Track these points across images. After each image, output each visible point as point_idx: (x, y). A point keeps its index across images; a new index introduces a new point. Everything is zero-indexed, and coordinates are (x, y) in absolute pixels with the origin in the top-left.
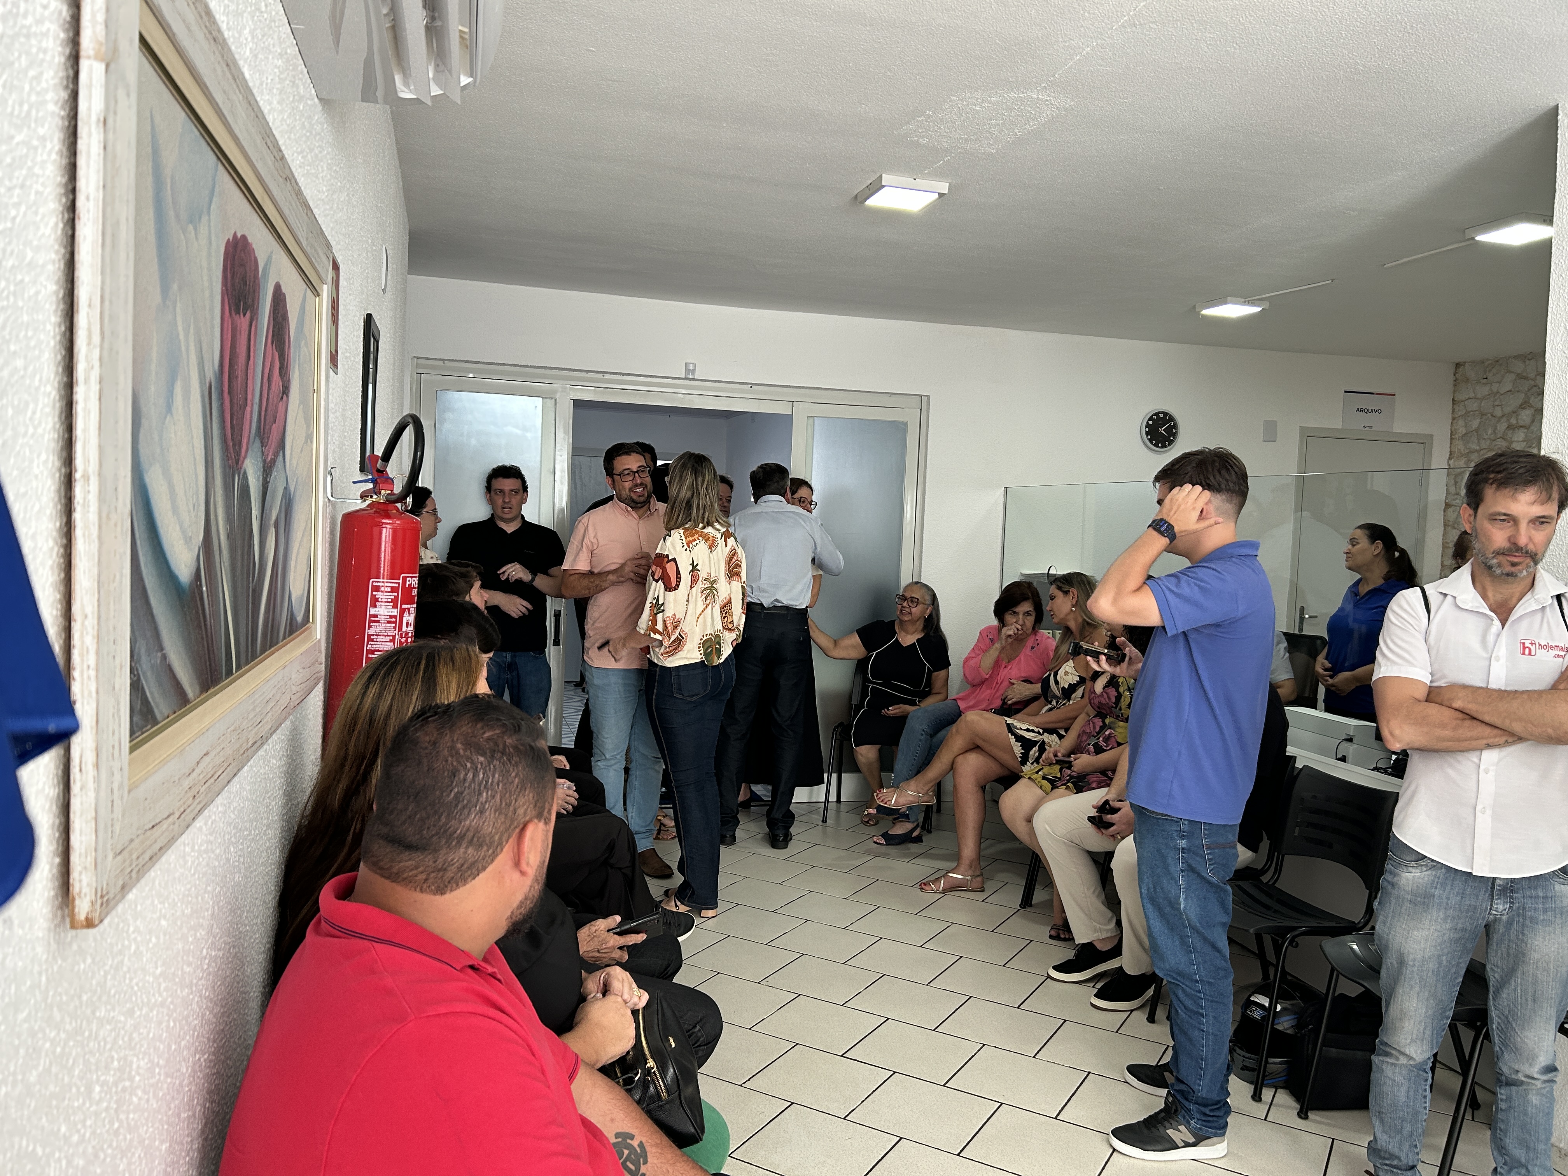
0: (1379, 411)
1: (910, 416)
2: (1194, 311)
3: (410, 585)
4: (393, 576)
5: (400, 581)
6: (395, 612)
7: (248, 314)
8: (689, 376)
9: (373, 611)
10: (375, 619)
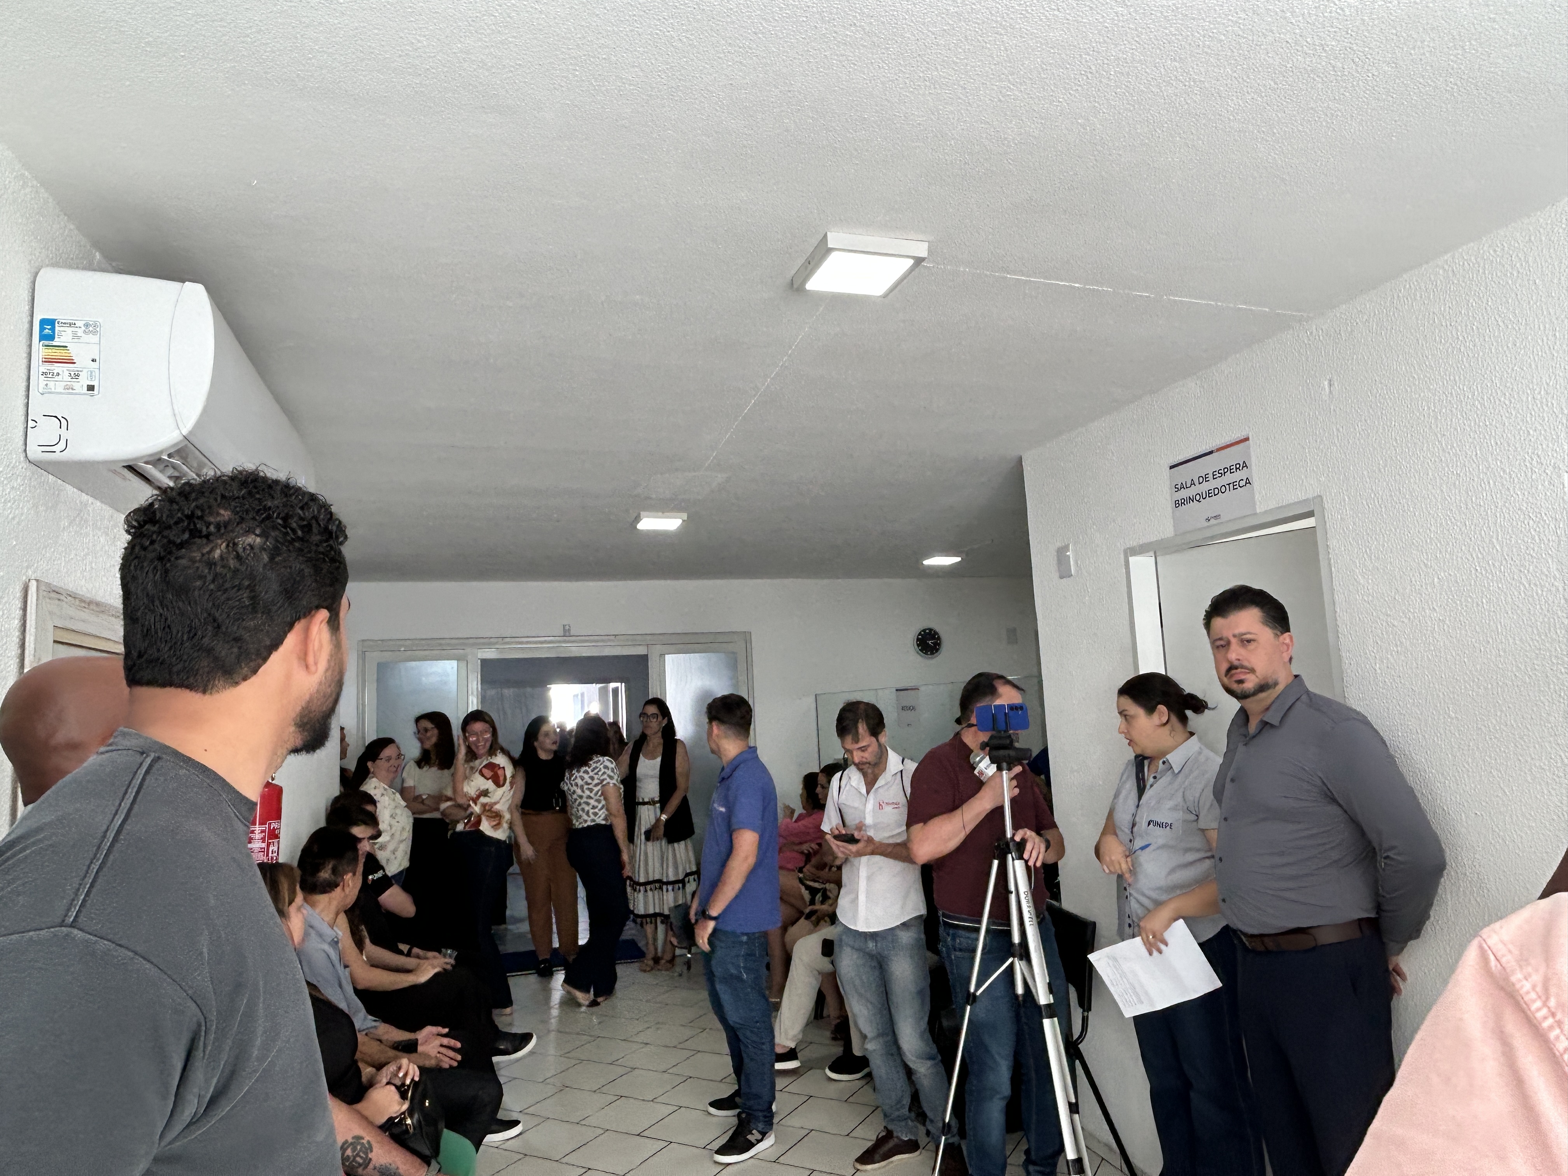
1: (738, 648)
3: (273, 828)
5: (267, 826)
6: (264, 845)
8: (567, 634)
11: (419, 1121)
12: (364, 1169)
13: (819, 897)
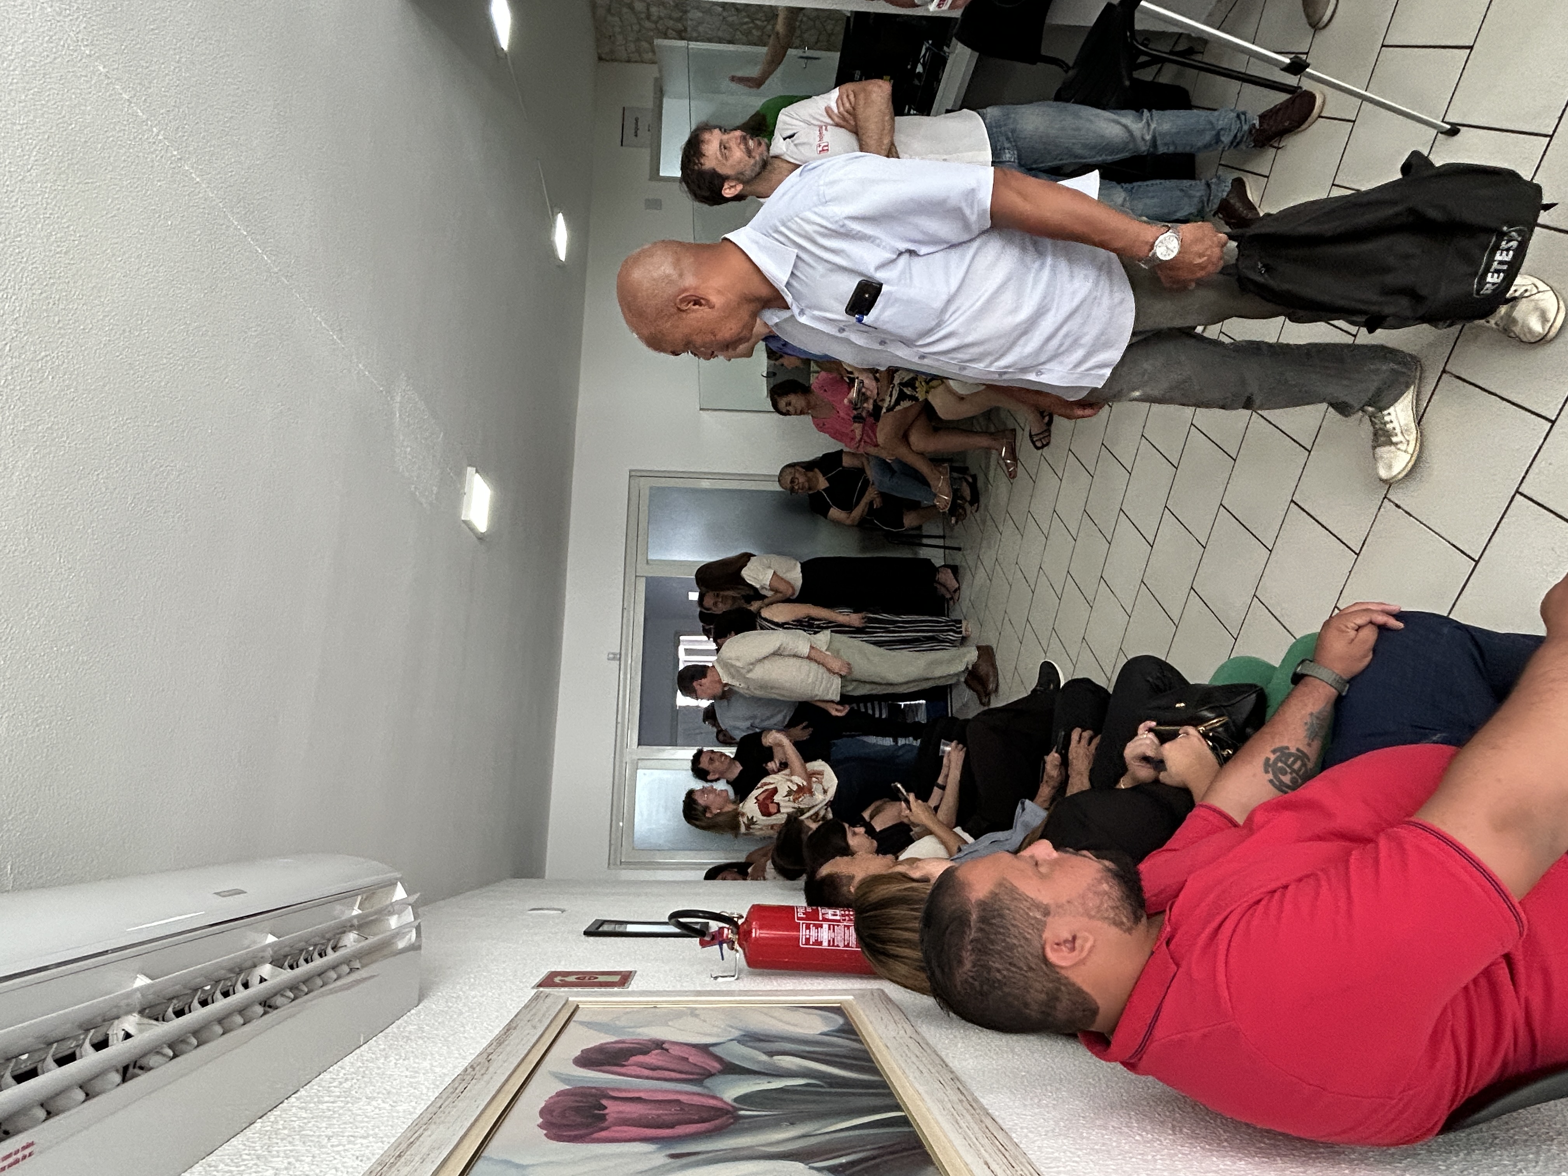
0: (637, 120)
1: (645, 484)
2: (561, 266)
3: (804, 914)
4: (797, 928)
5: (801, 922)
6: (825, 926)
7: (604, 1102)
8: (617, 657)
9: (825, 944)
10: (831, 942)
11: (1211, 709)
12: (1309, 760)
13: (908, 391)
